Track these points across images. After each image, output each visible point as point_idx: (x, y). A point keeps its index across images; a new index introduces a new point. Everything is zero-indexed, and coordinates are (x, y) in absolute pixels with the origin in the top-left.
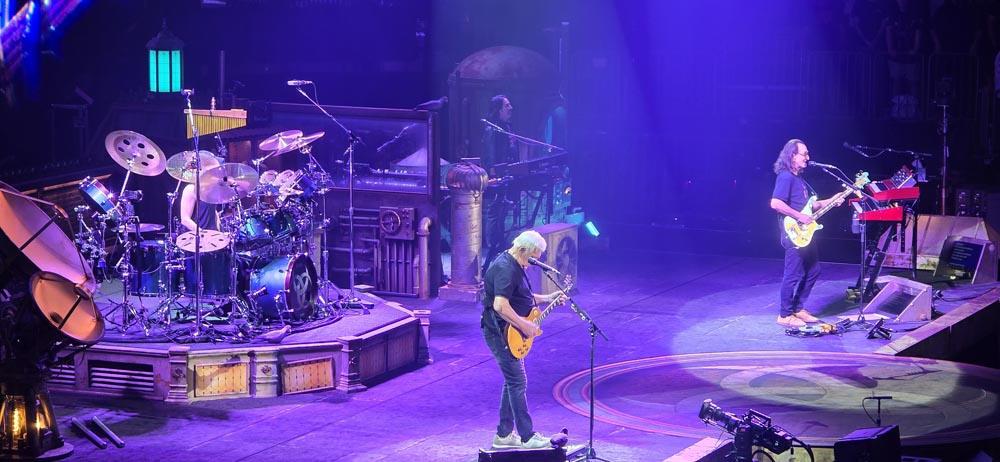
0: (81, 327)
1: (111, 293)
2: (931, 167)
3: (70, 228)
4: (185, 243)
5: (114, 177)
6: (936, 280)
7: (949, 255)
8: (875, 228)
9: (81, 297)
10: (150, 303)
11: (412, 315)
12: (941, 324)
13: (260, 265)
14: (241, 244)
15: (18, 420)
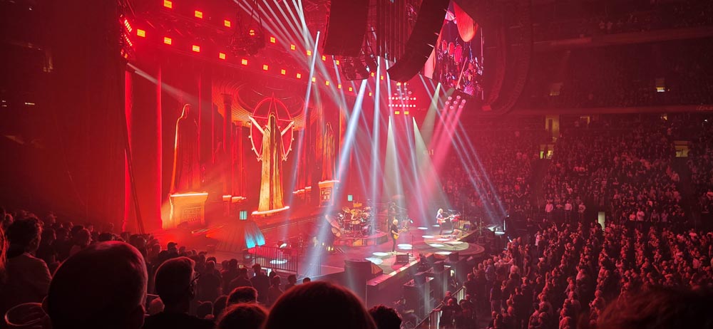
0: (338, 235)
1: (343, 230)
2: (462, 213)
3: (337, 220)
4: (353, 223)
5: (343, 213)
6: (463, 230)
7: (465, 226)
8: (453, 222)
9: (338, 230)
10: (348, 231)
11: (385, 234)
12: (465, 236)
13: (363, 226)
14: (361, 223)
15: (329, 248)
